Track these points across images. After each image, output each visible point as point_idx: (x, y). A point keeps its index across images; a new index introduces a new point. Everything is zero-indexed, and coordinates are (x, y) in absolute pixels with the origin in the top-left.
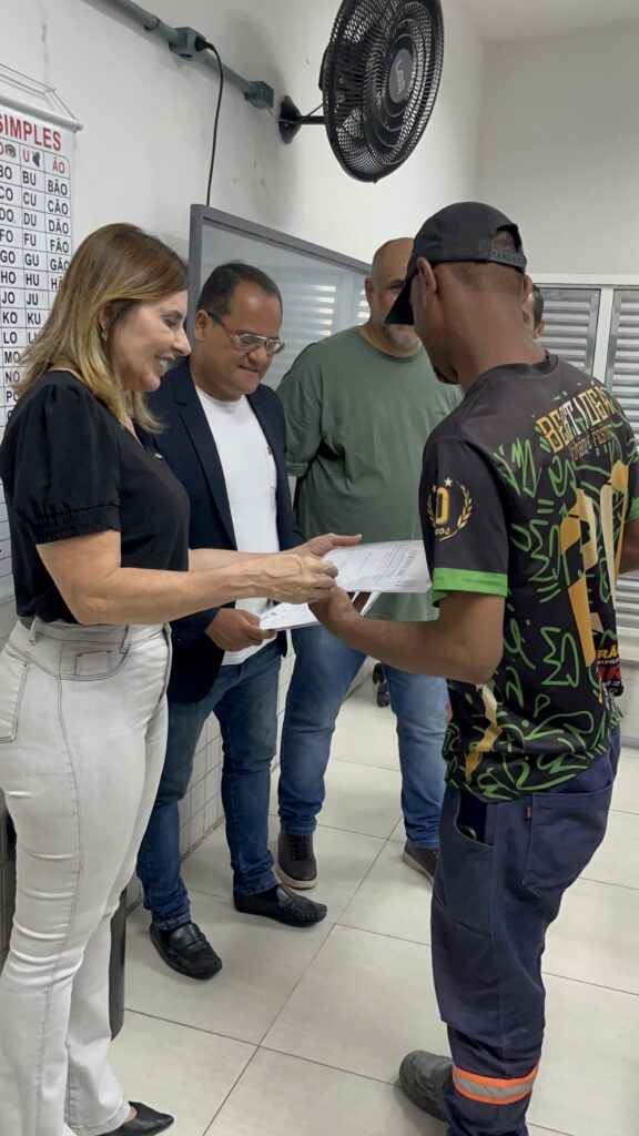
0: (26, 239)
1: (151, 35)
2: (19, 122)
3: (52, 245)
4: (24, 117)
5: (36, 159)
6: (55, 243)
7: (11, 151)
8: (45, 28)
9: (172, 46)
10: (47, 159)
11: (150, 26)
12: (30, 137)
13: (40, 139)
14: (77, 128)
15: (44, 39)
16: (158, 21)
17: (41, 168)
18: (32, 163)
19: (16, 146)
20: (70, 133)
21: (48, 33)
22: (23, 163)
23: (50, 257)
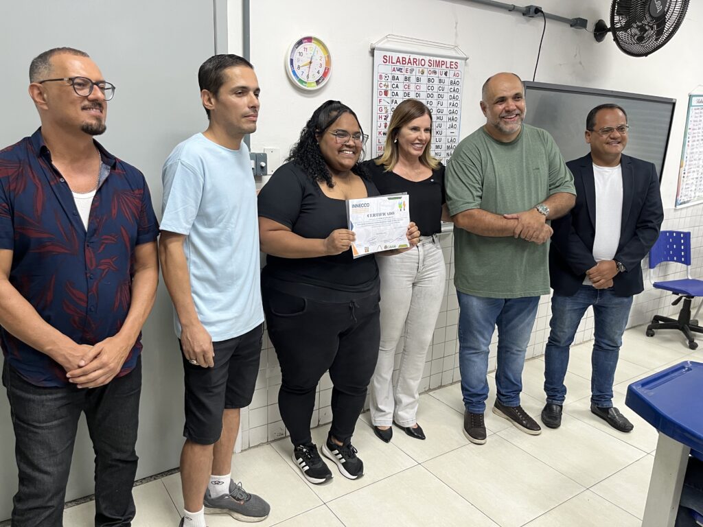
0: (439, 103)
1: (512, 12)
2: (439, 61)
3: (450, 105)
4: (441, 59)
5: (446, 74)
6: (452, 104)
7: (435, 72)
8: (457, 23)
9: (524, 14)
10: (451, 73)
11: (512, 9)
12: (444, 67)
13: (448, 66)
14: (466, 59)
15: (456, 28)
16: (514, 6)
17: (448, 76)
18: (444, 75)
19: (437, 70)
20: (463, 61)
21: (458, 25)
22: (440, 76)
23: (449, 109)
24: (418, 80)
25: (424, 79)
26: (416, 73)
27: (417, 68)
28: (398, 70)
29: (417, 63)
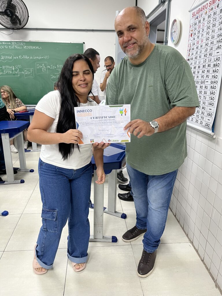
0: (213, 32)
3: (219, 30)
6: (220, 29)
7: (212, 9)
10: (221, 4)
17: (219, 7)
18: (217, 8)
19: (213, 7)
22: (214, 10)
23: (218, 33)
24: (204, 19)
25: (206, 17)
26: (204, 15)
27: (204, 12)
28: (197, 18)
29: (204, 8)
